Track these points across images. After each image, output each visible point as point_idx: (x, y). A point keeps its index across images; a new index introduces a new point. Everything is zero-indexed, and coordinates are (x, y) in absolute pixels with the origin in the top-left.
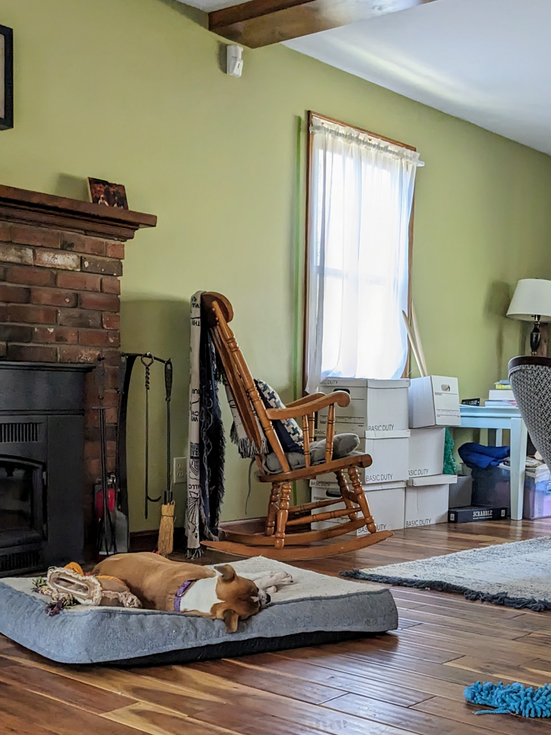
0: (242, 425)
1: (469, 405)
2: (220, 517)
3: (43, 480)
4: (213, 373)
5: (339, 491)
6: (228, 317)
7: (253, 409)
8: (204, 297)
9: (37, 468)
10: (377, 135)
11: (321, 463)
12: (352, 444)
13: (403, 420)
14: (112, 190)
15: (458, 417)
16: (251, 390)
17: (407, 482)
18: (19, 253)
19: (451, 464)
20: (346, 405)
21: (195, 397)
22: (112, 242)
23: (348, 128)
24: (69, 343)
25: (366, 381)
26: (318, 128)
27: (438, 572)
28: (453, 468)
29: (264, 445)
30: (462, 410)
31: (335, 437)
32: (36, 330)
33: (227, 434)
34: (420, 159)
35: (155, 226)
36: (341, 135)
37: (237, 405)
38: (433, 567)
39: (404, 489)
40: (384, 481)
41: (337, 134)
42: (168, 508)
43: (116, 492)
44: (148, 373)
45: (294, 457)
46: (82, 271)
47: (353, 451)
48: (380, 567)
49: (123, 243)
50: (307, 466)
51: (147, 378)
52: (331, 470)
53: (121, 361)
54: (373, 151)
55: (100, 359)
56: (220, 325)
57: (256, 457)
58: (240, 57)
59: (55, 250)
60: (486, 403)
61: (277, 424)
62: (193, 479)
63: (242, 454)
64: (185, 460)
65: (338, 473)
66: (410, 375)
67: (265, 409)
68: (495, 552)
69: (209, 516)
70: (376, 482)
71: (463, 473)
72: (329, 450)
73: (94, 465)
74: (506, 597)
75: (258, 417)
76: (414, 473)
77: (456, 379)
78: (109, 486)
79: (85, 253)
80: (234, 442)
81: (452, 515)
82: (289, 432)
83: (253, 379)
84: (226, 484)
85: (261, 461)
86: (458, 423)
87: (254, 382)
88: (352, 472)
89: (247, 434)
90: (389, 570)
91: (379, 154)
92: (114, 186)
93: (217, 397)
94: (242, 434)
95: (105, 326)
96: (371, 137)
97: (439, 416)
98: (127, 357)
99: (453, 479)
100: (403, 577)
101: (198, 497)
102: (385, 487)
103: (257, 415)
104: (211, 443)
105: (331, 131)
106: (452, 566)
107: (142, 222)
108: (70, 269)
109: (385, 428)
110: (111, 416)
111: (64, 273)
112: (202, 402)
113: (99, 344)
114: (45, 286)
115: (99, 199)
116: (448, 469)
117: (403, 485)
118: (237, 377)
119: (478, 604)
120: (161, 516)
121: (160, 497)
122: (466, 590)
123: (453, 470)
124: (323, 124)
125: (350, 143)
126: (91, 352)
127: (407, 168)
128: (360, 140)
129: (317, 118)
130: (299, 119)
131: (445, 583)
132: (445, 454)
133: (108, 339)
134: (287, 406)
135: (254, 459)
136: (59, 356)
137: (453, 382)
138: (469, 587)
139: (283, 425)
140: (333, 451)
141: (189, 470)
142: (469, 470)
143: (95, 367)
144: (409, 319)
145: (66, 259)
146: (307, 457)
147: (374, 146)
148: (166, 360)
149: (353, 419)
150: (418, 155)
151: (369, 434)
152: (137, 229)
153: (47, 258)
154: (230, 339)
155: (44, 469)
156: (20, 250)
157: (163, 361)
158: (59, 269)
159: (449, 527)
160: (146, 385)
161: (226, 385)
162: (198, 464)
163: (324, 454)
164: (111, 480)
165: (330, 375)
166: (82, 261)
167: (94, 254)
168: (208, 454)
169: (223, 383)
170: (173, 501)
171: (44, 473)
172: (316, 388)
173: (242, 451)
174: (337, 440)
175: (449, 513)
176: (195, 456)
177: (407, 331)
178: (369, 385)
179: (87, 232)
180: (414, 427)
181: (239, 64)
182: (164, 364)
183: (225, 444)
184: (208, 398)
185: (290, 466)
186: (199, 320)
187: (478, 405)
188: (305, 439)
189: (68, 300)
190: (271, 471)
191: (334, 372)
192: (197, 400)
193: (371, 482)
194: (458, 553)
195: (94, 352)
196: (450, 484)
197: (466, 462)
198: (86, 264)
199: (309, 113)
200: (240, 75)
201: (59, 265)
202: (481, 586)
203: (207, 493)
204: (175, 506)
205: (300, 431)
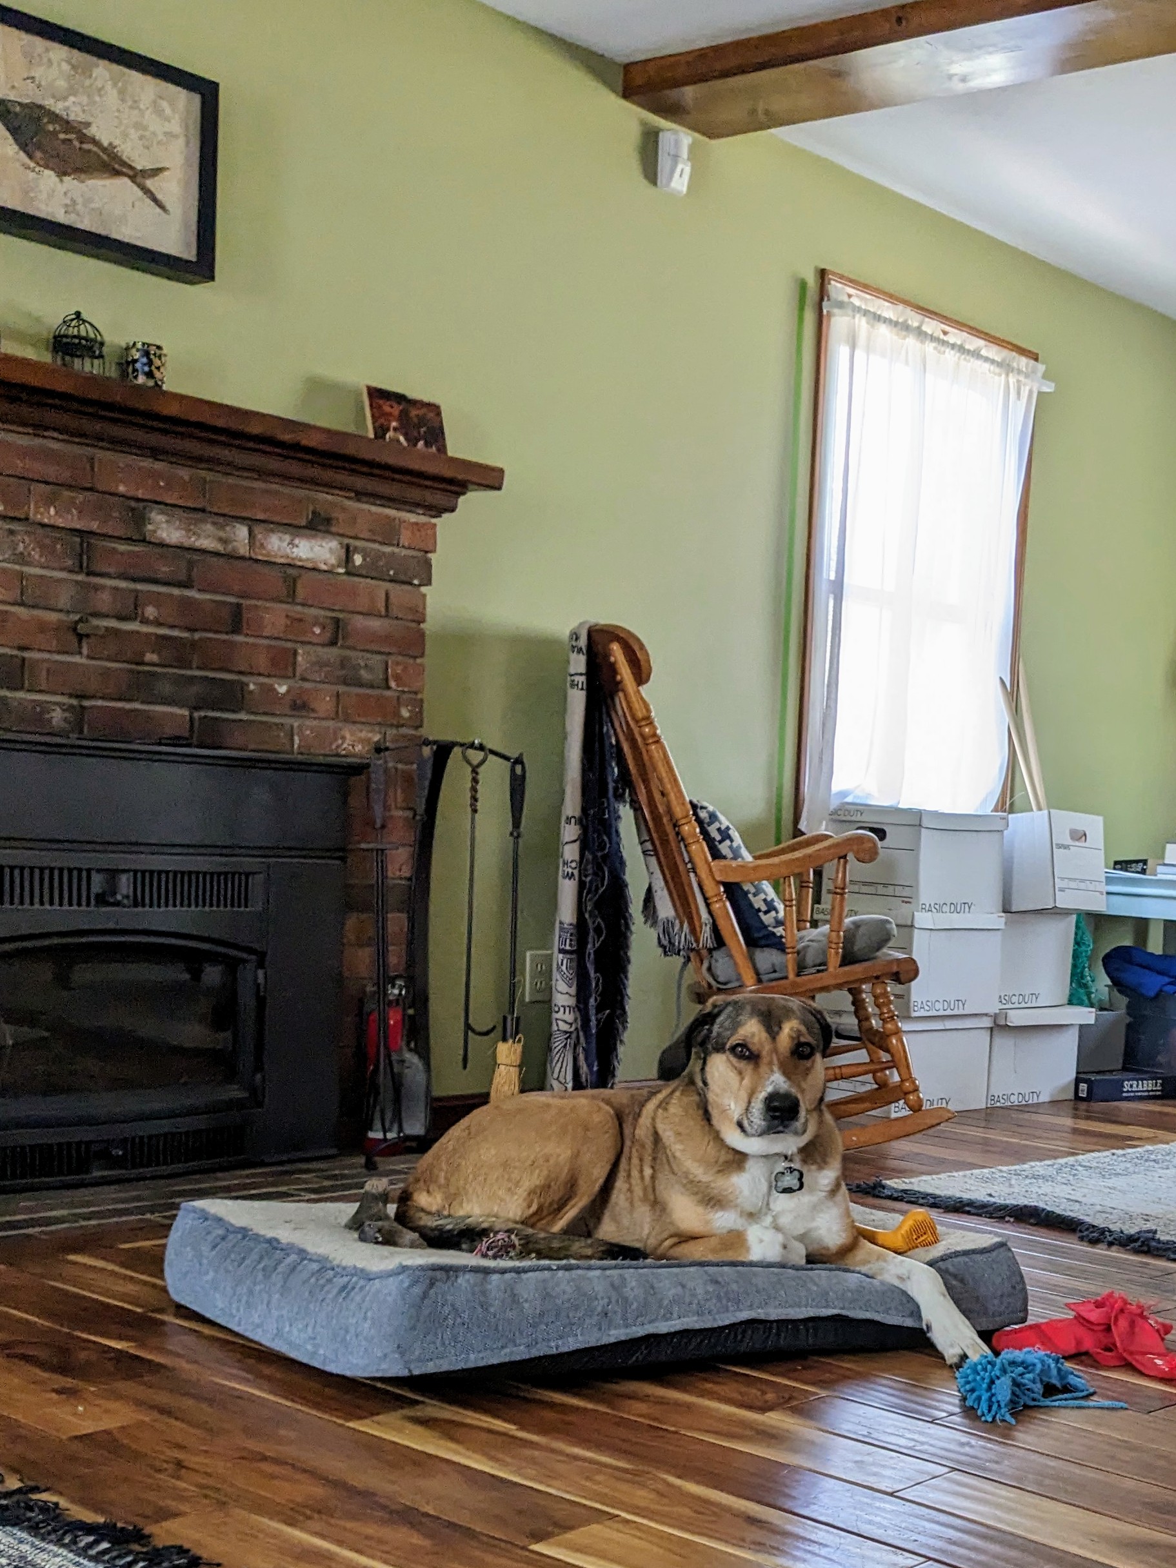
0: (666, 892)
1: (1126, 871)
2: (618, 1073)
3: (258, 985)
4: (611, 785)
5: (856, 1028)
6: (641, 674)
7: (687, 860)
8: (594, 634)
9: (245, 961)
10: (960, 325)
11: (819, 971)
12: (882, 937)
13: (991, 896)
14: (414, 412)
15: (1101, 893)
16: (683, 821)
17: (995, 1017)
18: (222, 534)
19: (1085, 986)
20: (871, 860)
21: (570, 832)
22: (412, 518)
23: (901, 307)
24: (321, 715)
25: (919, 814)
26: (841, 305)
27: (1034, 1189)
28: (1089, 994)
29: (706, 933)
30: (1109, 880)
31: (848, 921)
32: (252, 687)
33: (635, 908)
34: (1044, 377)
35: (499, 488)
36: (886, 321)
37: (655, 850)
38: (1028, 1181)
39: (989, 1032)
40: (949, 1012)
41: (878, 318)
42: (510, 1049)
43: (404, 1015)
44: (475, 781)
45: (767, 958)
46: (348, 573)
47: (885, 950)
48: (924, 1178)
49: (434, 520)
50: (791, 976)
51: (474, 790)
52: (839, 987)
53: (421, 755)
54: (950, 355)
55: (379, 750)
56: (623, 690)
57: (692, 955)
58: (685, 153)
59: (294, 529)
60: (1160, 869)
61: (733, 891)
62: (563, 994)
63: (664, 947)
64: (550, 957)
65: (855, 993)
66: (1012, 805)
67: (710, 859)
68: (1153, 1157)
69: (595, 1068)
70: (935, 1013)
71: (1111, 1005)
72: (834, 946)
73: (362, 960)
74: (1153, 1239)
75: (696, 875)
76: (1010, 1001)
77: (1100, 819)
78: (390, 1002)
79: (356, 538)
80: (649, 923)
81: (1083, 1087)
82: (756, 906)
83: (688, 799)
84: (630, 1007)
85: (702, 962)
86: (1100, 905)
87: (689, 806)
88: (879, 991)
89: (676, 910)
90: (941, 1182)
91: (962, 362)
92: (418, 405)
93: (617, 832)
94: (665, 909)
95: (393, 684)
96: (947, 328)
97: (1062, 890)
98: (435, 747)
99: (1086, 1015)
100: (966, 1196)
101: (572, 1029)
102: (949, 1024)
103: (695, 872)
104: (603, 925)
105: (866, 313)
106: (1064, 1180)
107: (474, 479)
108: (324, 567)
109: (955, 908)
110: (400, 864)
111: (311, 573)
112: (584, 843)
113: (379, 719)
114: (273, 600)
115: (388, 430)
116: (1079, 993)
117: (987, 1023)
118: (657, 796)
119: (1100, 1250)
120: (495, 1064)
121: (494, 1027)
122: (1081, 1223)
123: (1089, 998)
124: (850, 296)
125: (904, 338)
126: (363, 735)
127: (1019, 393)
128: (926, 333)
129: (839, 285)
130: (803, 285)
131: (1044, 1210)
132: (1074, 966)
133: (399, 711)
134: (756, 858)
135: (688, 959)
136: (296, 739)
137: (1094, 825)
138: (1087, 1219)
139: (746, 893)
140: (843, 948)
141: (556, 975)
142: (1123, 1001)
143: (368, 766)
144: (1012, 695)
145: (317, 549)
146: (790, 959)
147: (953, 346)
148: (514, 755)
149: (891, 888)
150: (1041, 368)
151: (922, 919)
152: (464, 494)
153: (278, 545)
154: (644, 719)
155: (261, 965)
156: (222, 527)
157: (507, 758)
158: (302, 567)
159: (1076, 1109)
160: (471, 805)
161: (635, 810)
162: (574, 964)
163: (824, 953)
164: (396, 992)
165: (849, 799)
166: (348, 552)
167: (374, 541)
168: (597, 945)
169: (631, 806)
170: (520, 1035)
171: (260, 973)
172: (821, 823)
173: (665, 942)
174: (852, 926)
175: (1078, 1081)
176: (568, 948)
177: (1007, 719)
178: (925, 823)
179: (360, 495)
180: (1014, 910)
181: (682, 171)
182: (508, 764)
183: (633, 928)
184: (599, 836)
185: (757, 973)
186: (583, 679)
187: (1143, 872)
188: (788, 924)
189: (317, 630)
190: (718, 983)
191: (858, 792)
192: (575, 838)
193: (922, 1013)
194: (1080, 1157)
195: (370, 735)
196: (1081, 1026)
197: (1117, 984)
198: (358, 560)
199: (822, 274)
200: (685, 190)
201: (300, 560)
202: (1111, 1217)
203: (593, 1023)
204: (524, 1047)
205: (780, 907)
